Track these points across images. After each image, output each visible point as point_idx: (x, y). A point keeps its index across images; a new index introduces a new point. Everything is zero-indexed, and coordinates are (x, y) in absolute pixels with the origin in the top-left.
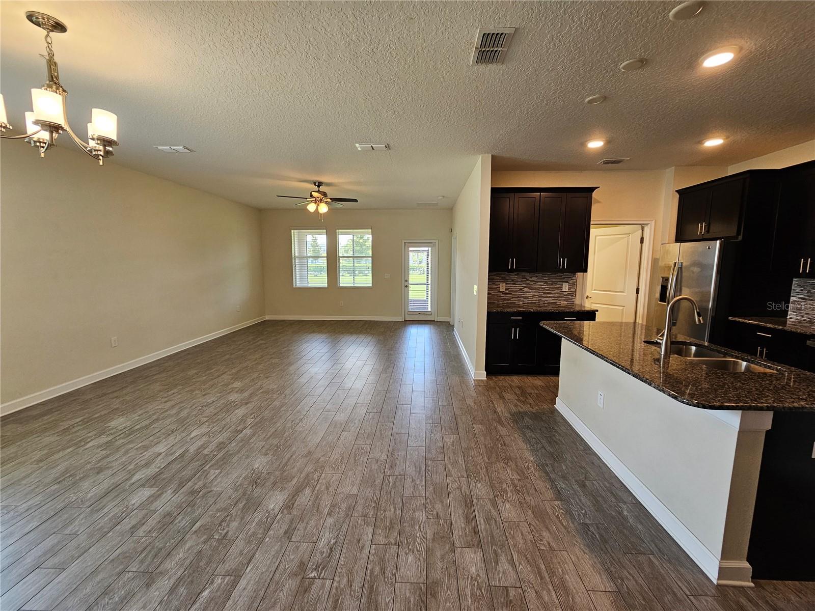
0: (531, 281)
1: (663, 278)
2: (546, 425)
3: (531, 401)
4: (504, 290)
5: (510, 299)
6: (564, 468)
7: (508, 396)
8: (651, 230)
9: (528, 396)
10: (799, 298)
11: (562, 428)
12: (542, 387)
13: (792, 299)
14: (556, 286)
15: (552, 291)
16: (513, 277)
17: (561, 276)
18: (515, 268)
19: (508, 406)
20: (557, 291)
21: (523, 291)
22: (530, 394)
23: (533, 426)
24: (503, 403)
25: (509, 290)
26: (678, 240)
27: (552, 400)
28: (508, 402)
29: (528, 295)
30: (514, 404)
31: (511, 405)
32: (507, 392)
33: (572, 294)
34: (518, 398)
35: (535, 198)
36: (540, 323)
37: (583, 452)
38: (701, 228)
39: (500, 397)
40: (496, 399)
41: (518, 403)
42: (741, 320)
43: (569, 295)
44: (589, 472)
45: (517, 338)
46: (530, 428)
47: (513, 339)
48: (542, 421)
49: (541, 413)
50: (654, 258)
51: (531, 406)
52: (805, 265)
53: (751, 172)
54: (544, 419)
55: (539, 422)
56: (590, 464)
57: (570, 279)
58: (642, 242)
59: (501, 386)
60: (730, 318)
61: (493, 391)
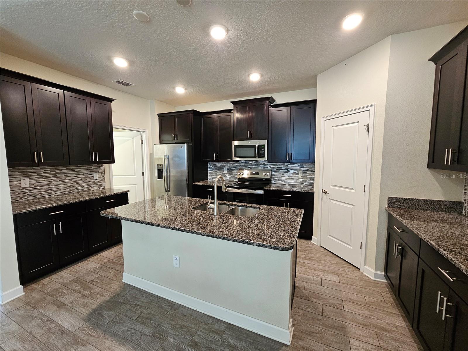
0: (62, 173)
1: (158, 165)
2: (128, 307)
3: (97, 290)
4: (28, 186)
5: (38, 195)
6: (172, 340)
7: (67, 299)
8: (146, 136)
9: (91, 286)
10: (211, 171)
11: (142, 299)
12: (100, 268)
13: (209, 171)
14: (87, 176)
15: (84, 180)
16: (38, 171)
17: (91, 167)
18: (42, 162)
19: (75, 313)
20: (89, 180)
21: (54, 183)
22: (92, 282)
23: (117, 317)
24: (67, 313)
25: (35, 184)
26: (161, 143)
27: (118, 276)
28: (72, 307)
29: (59, 187)
30: (80, 304)
31: (79, 308)
32: (63, 295)
33: (102, 181)
34: (81, 295)
35: (58, 94)
36: (101, 213)
37: (171, 311)
38: (173, 137)
39: (58, 307)
40: (54, 312)
41: (85, 300)
42: (199, 184)
43: (99, 182)
44: (189, 327)
45: (61, 232)
46: (116, 322)
47: (55, 234)
48: (122, 305)
49: (115, 297)
50: (150, 153)
51: (100, 295)
52: (216, 156)
53: (194, 111)
54: (122, 301)
55: (120, 308)
56: (183, 318)
57: (99, 169)
58: (142, 143)
59: (51, 291)
60: (194, 183)
61: (44, 305)
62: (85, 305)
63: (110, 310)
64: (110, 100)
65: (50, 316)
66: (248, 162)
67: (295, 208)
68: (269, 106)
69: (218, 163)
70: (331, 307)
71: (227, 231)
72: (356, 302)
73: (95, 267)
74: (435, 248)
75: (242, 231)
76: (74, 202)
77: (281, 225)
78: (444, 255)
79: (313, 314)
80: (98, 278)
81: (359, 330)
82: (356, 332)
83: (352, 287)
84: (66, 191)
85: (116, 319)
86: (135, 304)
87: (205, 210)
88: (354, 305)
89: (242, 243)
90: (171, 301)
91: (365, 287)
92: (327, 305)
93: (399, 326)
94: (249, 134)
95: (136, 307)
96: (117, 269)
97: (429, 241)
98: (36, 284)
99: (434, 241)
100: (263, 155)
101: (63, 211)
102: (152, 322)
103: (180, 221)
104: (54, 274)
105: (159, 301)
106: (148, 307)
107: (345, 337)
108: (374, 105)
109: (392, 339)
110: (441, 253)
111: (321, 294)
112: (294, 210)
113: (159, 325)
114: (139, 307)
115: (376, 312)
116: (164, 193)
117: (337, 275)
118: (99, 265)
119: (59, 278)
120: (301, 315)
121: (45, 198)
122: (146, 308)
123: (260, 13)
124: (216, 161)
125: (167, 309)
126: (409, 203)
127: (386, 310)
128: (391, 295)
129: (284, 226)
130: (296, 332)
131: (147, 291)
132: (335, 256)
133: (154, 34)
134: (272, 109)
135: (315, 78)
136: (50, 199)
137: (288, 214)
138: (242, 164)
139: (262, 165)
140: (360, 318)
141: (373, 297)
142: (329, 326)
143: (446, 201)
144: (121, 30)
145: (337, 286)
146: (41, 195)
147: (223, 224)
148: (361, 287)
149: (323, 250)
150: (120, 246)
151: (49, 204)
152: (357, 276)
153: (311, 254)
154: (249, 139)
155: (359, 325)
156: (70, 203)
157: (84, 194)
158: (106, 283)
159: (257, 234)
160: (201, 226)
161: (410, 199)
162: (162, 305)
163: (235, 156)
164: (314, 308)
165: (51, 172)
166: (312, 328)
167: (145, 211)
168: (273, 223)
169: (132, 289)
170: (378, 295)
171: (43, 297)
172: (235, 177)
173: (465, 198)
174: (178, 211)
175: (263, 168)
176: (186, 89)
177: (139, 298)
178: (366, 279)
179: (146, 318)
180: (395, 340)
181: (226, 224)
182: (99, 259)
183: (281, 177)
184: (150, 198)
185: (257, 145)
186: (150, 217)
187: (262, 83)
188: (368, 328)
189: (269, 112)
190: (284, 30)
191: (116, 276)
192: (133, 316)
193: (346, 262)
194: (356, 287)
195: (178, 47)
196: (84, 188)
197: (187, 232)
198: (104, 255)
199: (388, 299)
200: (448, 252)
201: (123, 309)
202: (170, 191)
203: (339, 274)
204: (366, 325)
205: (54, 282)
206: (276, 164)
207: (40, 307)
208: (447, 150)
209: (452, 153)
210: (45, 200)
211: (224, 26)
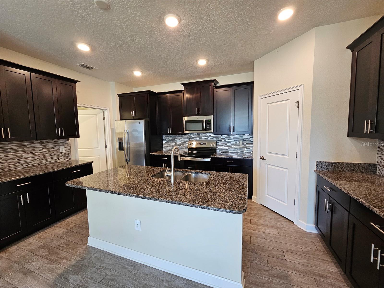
0: (29, 148)
1: (119, 138)
2: (93, 269)
5: (5, 168)
8: (108, 113)
9: (58, 251)
10: (165, 142)
11: (107, 261)
12: (66, 233)
13: (163, 143)
14: (54, 149)
15: (51, 153)
17: (58, 142)
18: (10, 137)
19: (41, 279)
20: (55, 153)
21: (21, 157)
22: (58, 247)
23: (82, 280)
24: (33, 280)
25: (3, 158)
26: (121, 119)
27: (83, 240)
28: (39, 273)
29: (27, 160)
30: (46, 270)
31: (45, 274)
32: (30, 262)
33: (69, 153)
34: (47, 260)
35: (25, 75)
36: (66, 183)
37: (134, 271)
38: (132, 114)
39: (25, 274)
40: (20, 280)
41: (51, 266)
42: (155, 154)
43: (66, 154)
44: (151, 286)
45: (28, 202)
46: (82, 286)
47: (22, 204)
48: (88, 268)
49: (81, 261)
50: (112, 128)
51: (67, 260)
52: (169, 130)
53: (150, 91)
54: (87, 264)
55: (85, 272)
56: (145, 277)
57: (65, 143)
58: (104, 119)
59: (18, 259)
60: (151, 154)
61: (11, 273)
62: (51, 271)
63: (76, 274)
64: (75, 82)
65: (16, 285)
66: (197, 135)
67: (241, 173)
68: (214, 87)
69: (171, 136)
70: (274, 259)
71: (185, 197)
72: (295, 252)
73: (61, 233)
74: (366, 205)
75: (198, 196)
76: (41, 173)
77: (232, 189)
78: (375, 211)
79: (260, 265)
80: (64, 243)
81: (300, 278)
82: (298, 280)
83: (289, 238)
84: (34, 164)
85: (82, 282)
86: (100, 267)
87: (162, 178)
88: (294, 255)
89: (199, 208)
90: (134, 261)
91: (300, 238)
92: (271, 256)
93: (332, 271)
94: (198, 111)
95: (101, 270)
96: (83, 233)
97: (359, 199)
98: (3, 252)
99: (363, 199)
100: (210, 128)
101: (30, 183)
102: (116, 283)
103: (141, 188)
104: (22, 241)
105: (122, 262)
106: (112, 269)
107: (290, 286)
108: (303, 85)
109: (329, 284)
110: (372, 209)
111: (264, 246)
112: (240, 175)
113: (123, 285)
114: (104, 269)
115: (311, 261)
116: (125, 163)
117: (276, 228)
118: (65, 230)
119: (26, 245)
120: (250, 267)
121: (13, 170)
122: (110, 270)
123: (209, 4)
124: (170, 134)
125: (130, 269)
126: (334, 166)
127: (320, 258)
128: (322, 244)
129: (234, 190)
130: (247, 284)
131: (111, 253)
132: (273, 212)
133: (114, 21)
134: (216, 89)
135: (252, 63)
136: (18, 171)
137: (236, 178)
138: (192, 136)
139: (208, 137)
140: (300, 266)
141: (308, 247)
142: (275, 276)
143: (363, 164)
144: (83, 16)
145: (277, 238)
146: (8, 168)
147: (180, 190)
148: (297, 238)
149: (262, 207)
150: (85, 211)
151: (18, 176)
152: (292, 228)
153: (252, 211)
154: (198, 115)
155: (300, 273)
156: (37, 175)
157: (51, 166)
158: (72, 247)
159: (212, 199)
160: (160, 192)
161: (334, 162)
162: (126, 266)
163: (186, 130)
164: (260, 259)
165: (19, 146)
166: (260, 278)
167: (108, 181)
168: (225, 187)
169: (97, 252)
170: (312, 245)
171: (10, 265)
172: (186, 147)
173: (378, 160)
174: (139, 179)
175: (209, 140)
176: (142, 73)
177: (104, 261)
178: (300, 231)
179: (110, 280)
180: (331, 285)
181: (183, 190)
182: (65, 225)
183: (225, 146)
184: (112, 168)
185: (204, 120)
186: (113, 186)
187: (207, 67)
188: (307, 275)
189: (214, 92)
190: (229, 20)
191: (81, 240)
192: (98, 279)
193: (282, 217)
194: (292, 238)
195: (136, 34)
196: (51, 161)
197: (148, 199)
198: (70, 221)
199: (320, 248)
200: (378, 208)
201: (88, 272)
202: (130, 161)
203: (277, 228)
204: (305, 273)
205: (21, 249)
206: (220, 135)
207: (6, 276)
208: (366, 121)
209: (370, 123)
210: (13, 172)
211: (177, 15)
